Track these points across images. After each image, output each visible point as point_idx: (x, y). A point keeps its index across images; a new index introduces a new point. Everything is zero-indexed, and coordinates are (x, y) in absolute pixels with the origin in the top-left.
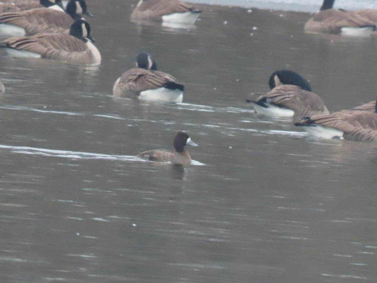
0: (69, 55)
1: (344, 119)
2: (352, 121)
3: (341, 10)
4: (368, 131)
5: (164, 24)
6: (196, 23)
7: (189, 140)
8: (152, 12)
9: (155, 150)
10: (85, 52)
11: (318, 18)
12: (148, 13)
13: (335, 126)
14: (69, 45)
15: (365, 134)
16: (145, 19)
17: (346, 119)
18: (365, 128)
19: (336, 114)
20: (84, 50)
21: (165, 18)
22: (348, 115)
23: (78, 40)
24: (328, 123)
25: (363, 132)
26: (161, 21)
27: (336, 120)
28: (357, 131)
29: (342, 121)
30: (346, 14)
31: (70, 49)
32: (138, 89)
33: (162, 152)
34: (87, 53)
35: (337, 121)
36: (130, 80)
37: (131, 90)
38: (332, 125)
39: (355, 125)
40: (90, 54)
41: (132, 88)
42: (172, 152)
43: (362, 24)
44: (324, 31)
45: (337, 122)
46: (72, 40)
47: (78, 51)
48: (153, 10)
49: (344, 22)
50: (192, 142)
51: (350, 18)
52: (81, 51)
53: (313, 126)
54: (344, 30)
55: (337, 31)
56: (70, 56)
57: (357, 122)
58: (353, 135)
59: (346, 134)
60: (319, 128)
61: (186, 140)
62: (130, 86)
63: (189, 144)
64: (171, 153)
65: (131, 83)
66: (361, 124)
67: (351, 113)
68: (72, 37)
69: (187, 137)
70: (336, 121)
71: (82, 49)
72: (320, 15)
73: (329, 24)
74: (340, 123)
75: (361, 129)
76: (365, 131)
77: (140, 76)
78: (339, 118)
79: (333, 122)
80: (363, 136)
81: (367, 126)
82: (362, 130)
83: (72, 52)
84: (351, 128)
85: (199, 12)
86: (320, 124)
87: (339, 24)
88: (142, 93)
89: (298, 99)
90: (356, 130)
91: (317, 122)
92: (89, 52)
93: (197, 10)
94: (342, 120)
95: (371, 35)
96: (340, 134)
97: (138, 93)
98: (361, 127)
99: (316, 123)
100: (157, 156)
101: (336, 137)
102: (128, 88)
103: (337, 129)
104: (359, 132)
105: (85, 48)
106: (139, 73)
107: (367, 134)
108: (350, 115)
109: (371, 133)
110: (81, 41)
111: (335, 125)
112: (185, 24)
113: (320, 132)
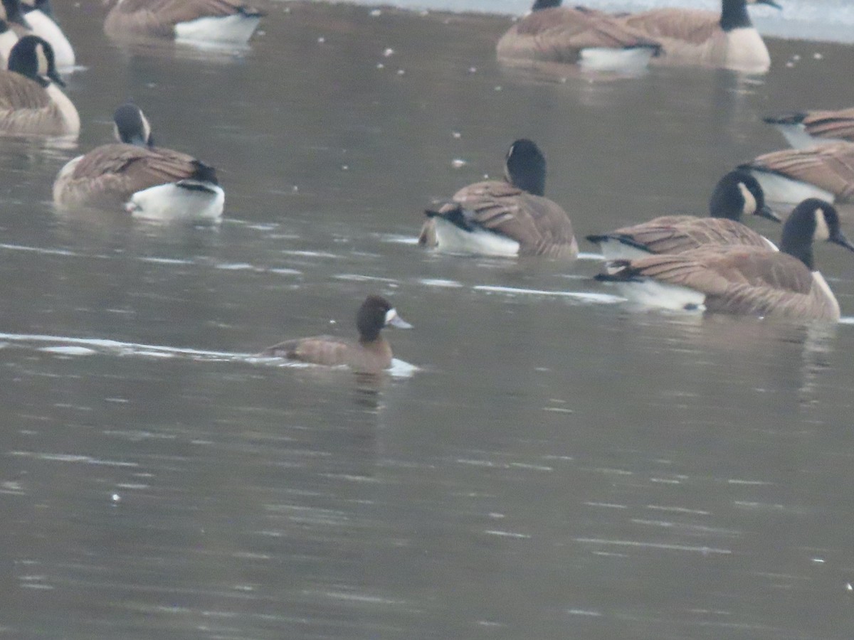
0: (8, 116)
1: (705, 265)
2: (724, 268)
3: (579, 8)
4: (761, 292)
5: (179, 41)
6: (252, 40)
7: (391, 314)
8: (152, 16)
9: (302, 340)
10: (45, 110)
11: (528, 27)
12: (142, 17)
13: (687, 282)
14: (8, 94)
15: (754, 299)
16: (136, 30)
17: (711, 265)
18: (754, 285)
19: (686, 254)
20: (43, 106)
21: (182, 29)
22: (714, 255)
23: (30, 82)
24: (672, 274)
25: (750, 293)
26: (172, 35)
27: (686, 267)
28: (737, 292)
29: (703, 269)
30: (593, 19)
31: (11, 103)
32: (128, 186)
33: (317, 343)
34: (50, 112)
35: (691, 270)
36: (105, 171)
37: (108, 190)
38: (681, 278)
39: (731, 278)
40: (56, 114)
41: (113, 186)
42: (341, 343)
43: (626, 40)
44: (542, 55)
45: (689, 273)
46: (15, 83)
47: (30, 107)
48: (154, 11)
49: (588, 36)
50: (398, 318)
51: (602, 27)
52: (36, 105)
53: (637, 281)
54: (586, 53)
55: (572, 56)
56: (11, 120)
57: (737, 273)
58: (729, 299)
59: (711, 298)
60: (650, 286)
61: (383, 314)
62: (107, 182)
63: (393, 323)
64: (339, 345)
65: (109, 175)
66: (747, 275)
67: (724, 252)
68: (16, 76)
69: (388, 308)
70: (687, 270)
71: (39, 101)
72: (531, 19)
73: (553, 40)
74: (696, 275)
75: (744, 288)
76: (755, 291)
77: (131, 161)
78: (695, 263)
79: (681, 271)
80: (750, 304)
81: (759, 280)
82: (750, 289)
83: (15, 110)
84: (723, 285)
85: (257, 15)
86: (652, 277)
87: (575, 40)
88: (138, 196)
89: (528, 216)
90: (737, 289)
91: (645, 272)
92: (53, 111)
93: (254, 11)
94: (702, 266)
95: (650, 67)
96: (698, 299)
97: (127, 196)
98: (747, 284)
99: (643, 275)
100: (305, 352)
101: (690, 307)
102: (102, 186)
103: (692, 287)
104: (740, 294)
105: (45, 100)
106: (128, 155)
107: (761, 299)
108: (720, 256)
109: (768, 296)
110: (35, 82)
111: (685, 279)
112: (226, 41)
113: (652, 294)
